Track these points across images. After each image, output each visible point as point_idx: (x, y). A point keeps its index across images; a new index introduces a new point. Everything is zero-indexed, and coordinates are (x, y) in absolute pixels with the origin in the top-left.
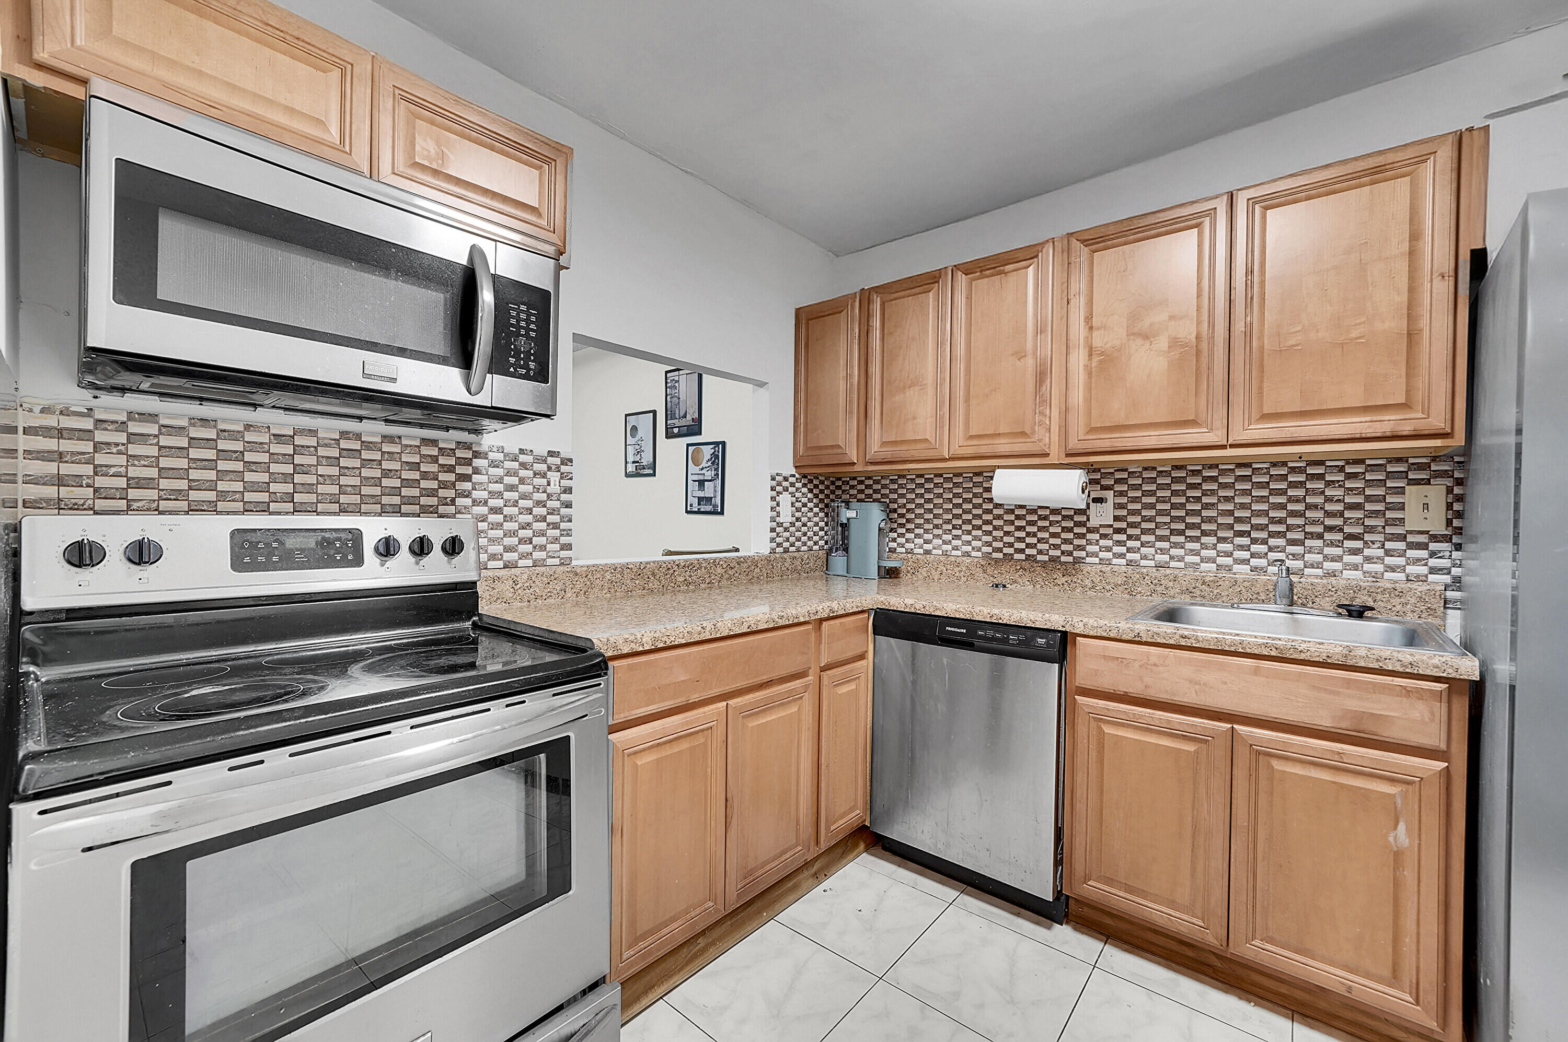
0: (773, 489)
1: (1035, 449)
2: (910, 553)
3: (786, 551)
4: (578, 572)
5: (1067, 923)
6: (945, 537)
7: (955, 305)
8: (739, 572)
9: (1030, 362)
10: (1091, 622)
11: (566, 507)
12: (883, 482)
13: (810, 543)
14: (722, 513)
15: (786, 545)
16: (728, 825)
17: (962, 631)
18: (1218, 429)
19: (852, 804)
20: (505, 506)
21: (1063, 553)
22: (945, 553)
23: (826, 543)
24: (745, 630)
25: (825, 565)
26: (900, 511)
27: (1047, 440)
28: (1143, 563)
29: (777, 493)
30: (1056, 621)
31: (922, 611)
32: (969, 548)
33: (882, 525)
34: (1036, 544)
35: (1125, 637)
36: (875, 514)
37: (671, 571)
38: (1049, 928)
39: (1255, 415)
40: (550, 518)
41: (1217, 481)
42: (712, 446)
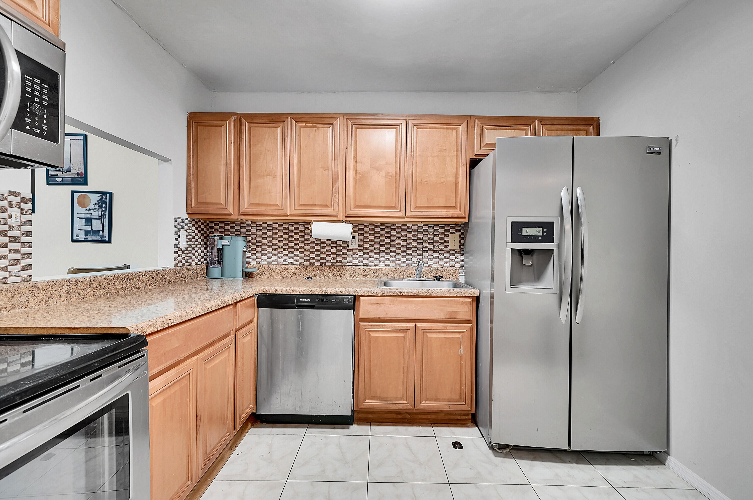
0: (176, 227)
1: (333, 213)
2: (259, 264)
3: (184, 265)
4: (40, 286)
5: (355, 424)
6: (279, 255)
7: (292, 138)
8: (157, 279)
9: (329, 173)
10: (366, 290)
11: (27, 236)
12: (242, 225)
14: (110, 241)
15: (184, 261)
16: (198, 430)
17: (308, 300)
18: (402, 210)
19: (249, 403)
21: (337, 261)
22: (279, 263)
23: (205, 260)
24: (206, 312)
25: (205, 273)
26: (253, 241)
27: (337, 209)
28: (370, 264)
29: (178, 229)
30: (351, 290)
31: (286, 293)
32: (292, 260)
33: (245, 249)
34: (325, 258)
35: (379, 295)
36: (240, 242)
37: (113, 282)
38: (348, 428)
39: (414, 206)
40: (11, 245)
41: (395, 230)
42: (99, 195)
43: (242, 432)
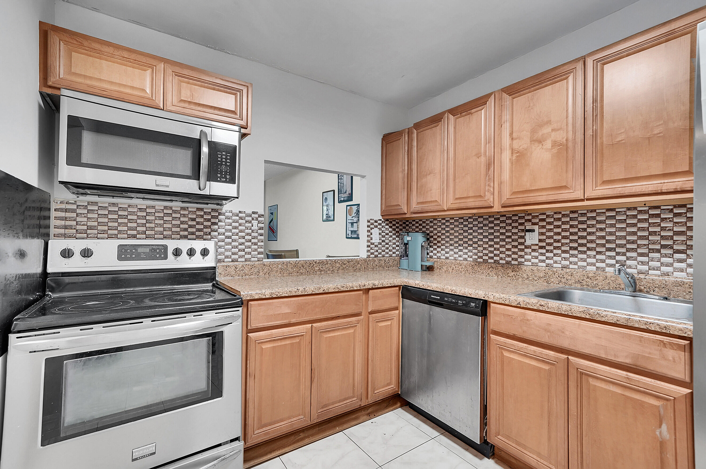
0: (368, 226)
1: (486, 204)
2: (439, 258)
3: (376, 256)
4: (265, 264)
6: (455, 250)
8: (348, 266)
9: (483, 159)
10: (497, 295)
11: (261, 236)
12: (427, 222)
13: (391, 253)
14: (358, 238)
16: (312, 381)
17: (438, 297)
19: (389, 382)
20: (232, 235)
21: (513, 259)
22: (455, 259)
23: (399, 253)
24: (321, 291)
25: (398, 264)
26: (434, 237)
27: (492, 199)
28: (555, 265)
29: (371, 228)
30: (480, 294)
31: (422, 287)
32: (467, 256)
33: (424, 244)
34: (499, 254)
35: (513, 304)
36: (421, 238)
37: (312, 265)
38: (481, 459)
39: (599, 182)
40: (253, 241)
41: (595, 219)
43: (387, 407)
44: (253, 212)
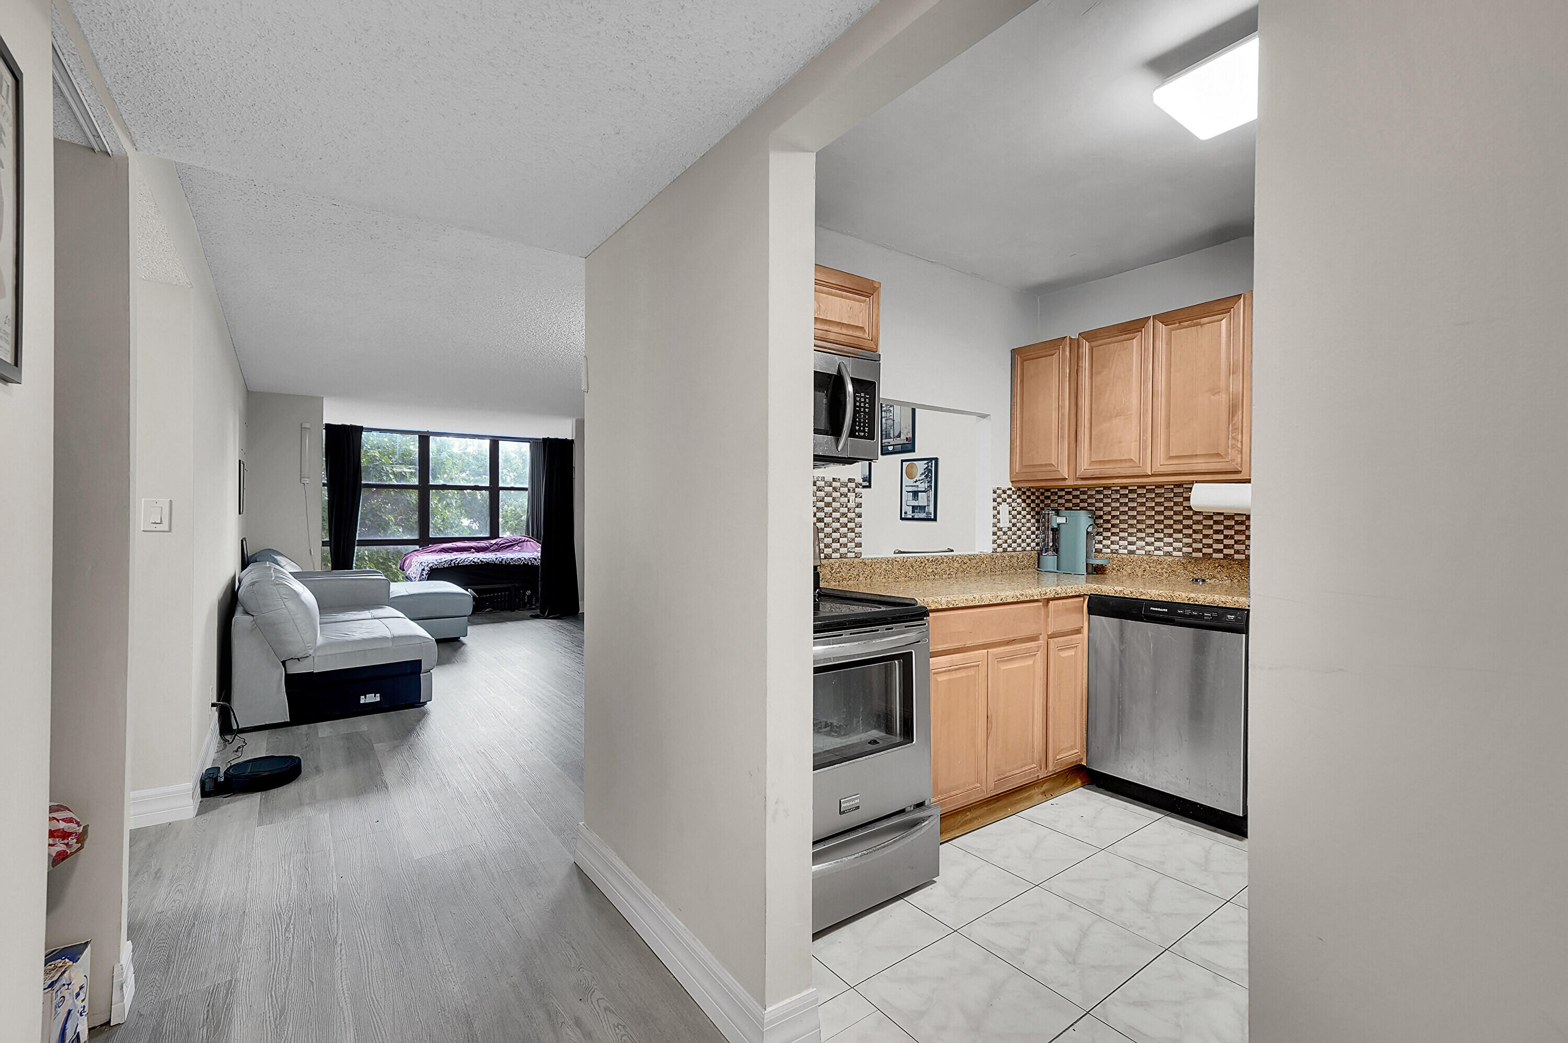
0: (994, 500)
1: (1229, 467)
2: (1115, 553)
3: (1005, 550)
4: (866, 562)
6: (1148, 539)
7: (1157, 350)
8: (970, 566)
9: (1223, 398)
11: (859, 517)
12: (1089, 493)
13: (1024, 545)
14: (935, 519)
15: (1005, 546)
16: (988, 735)
17: (1164, 610)
19: (1073, 743)
20: (825, 517)
22: (1148, 553)
23: (1038, 544)
25: (1036, 563)
26: (1105, 517)
27: (1239, 460)
29: (998, 503)
30: (1243, 602)
31: (1130, 596)
32: (1171, 549)
33: (1090, 529)
34: (1233, 545)
36: (1083, 520)
37: (924, 564)
38: (1240, 840)
40: (849, 525)
42: (926, 462)
43: (1065, 784)
44: (849, 479)
